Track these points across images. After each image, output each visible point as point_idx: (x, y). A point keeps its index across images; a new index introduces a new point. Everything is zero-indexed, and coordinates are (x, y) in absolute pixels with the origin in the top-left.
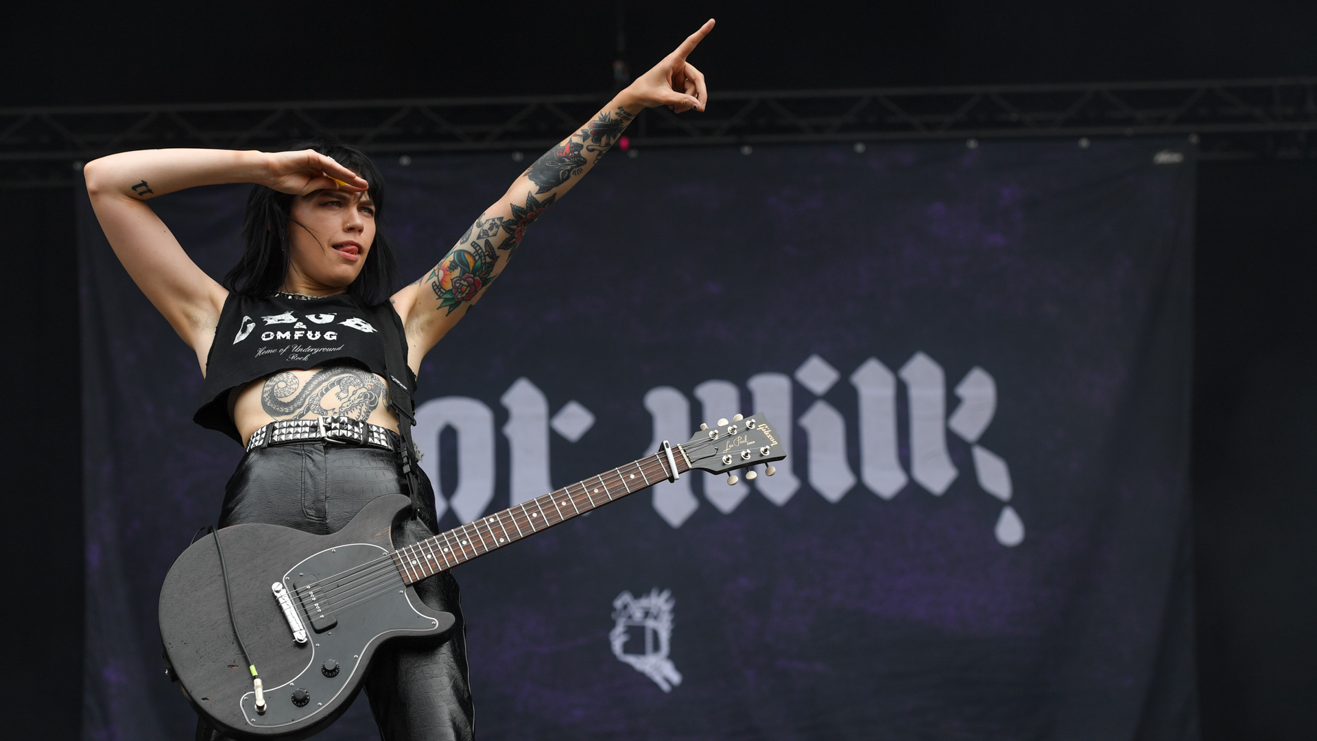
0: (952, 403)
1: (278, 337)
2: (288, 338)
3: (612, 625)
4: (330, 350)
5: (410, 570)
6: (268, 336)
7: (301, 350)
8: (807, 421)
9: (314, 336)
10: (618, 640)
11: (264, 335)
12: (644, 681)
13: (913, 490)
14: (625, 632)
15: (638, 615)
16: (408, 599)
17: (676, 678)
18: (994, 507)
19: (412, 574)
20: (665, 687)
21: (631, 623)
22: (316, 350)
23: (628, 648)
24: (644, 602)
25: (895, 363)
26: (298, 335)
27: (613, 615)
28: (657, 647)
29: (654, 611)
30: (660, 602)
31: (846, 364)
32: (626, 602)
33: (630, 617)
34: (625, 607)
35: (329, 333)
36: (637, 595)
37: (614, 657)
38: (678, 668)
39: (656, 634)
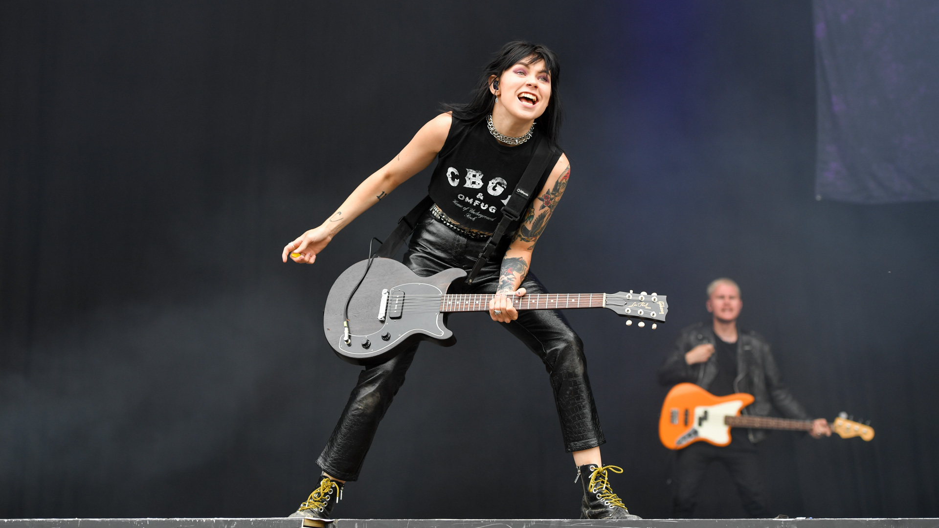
1: (466, 201)
2: (471, 203)
4: (488, 218)
5: (445, 305)
6: (461, 197)
7: (474, 213)
9: (484, 206)
11: (459, 195)
16: (438, 319)
19: (445, 308)
22: (481, 216)
26: (477, 203)
35: (492, 207)
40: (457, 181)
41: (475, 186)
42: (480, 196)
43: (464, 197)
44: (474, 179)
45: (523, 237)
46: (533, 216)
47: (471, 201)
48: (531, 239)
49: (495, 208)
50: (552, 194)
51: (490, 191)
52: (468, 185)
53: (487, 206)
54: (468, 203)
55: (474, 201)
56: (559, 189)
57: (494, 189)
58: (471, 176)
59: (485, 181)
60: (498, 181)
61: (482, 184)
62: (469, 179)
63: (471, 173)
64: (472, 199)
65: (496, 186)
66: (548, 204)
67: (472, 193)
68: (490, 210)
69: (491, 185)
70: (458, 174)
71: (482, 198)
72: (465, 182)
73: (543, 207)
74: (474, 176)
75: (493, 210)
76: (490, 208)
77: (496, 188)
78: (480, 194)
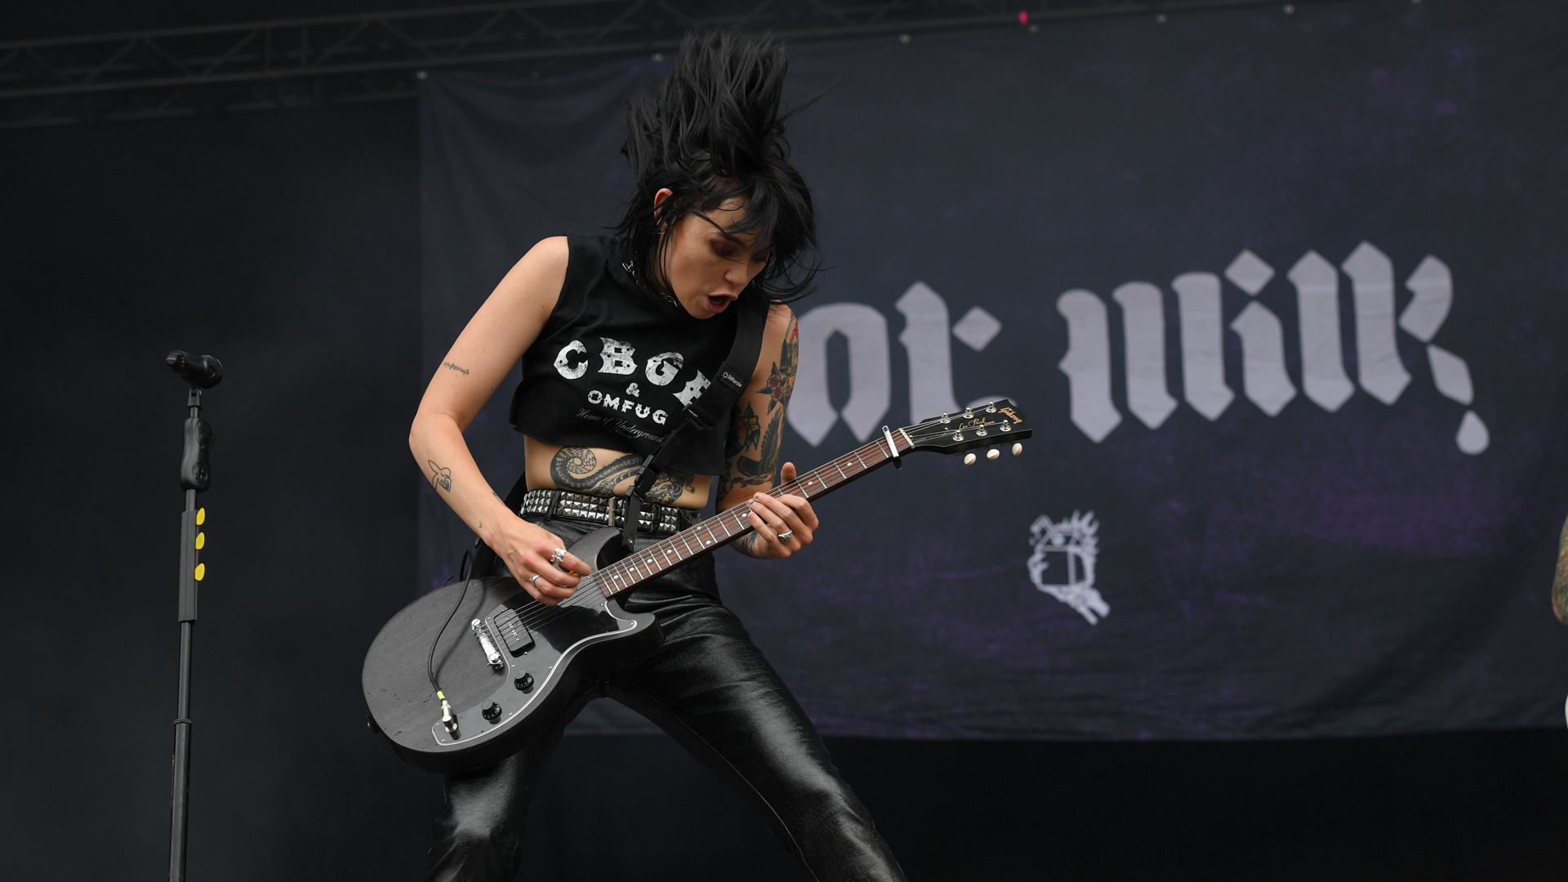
0: (1403, 298)
1: (605, 404)
3: (1031, 552)
4: (653, 436)
5: (611, 584)
6: (595, 397)
7: (625, 427)
8: (1239, 325)
9: (642, 412)
10: (1036, 569)
11: (591, 395)
12: (1068, 612)
13: (1361, 400)
14: (1043, 560)
15: (1058, 541)
17: (1103, 609)
18: (1454, 412)
19: (613, 587)
20: (1092, 619)
21: (1049, 549)
22: (640, 434)
23: (1048, 578)
24: (1065, 526)
25: (1336, 256)
26: (627, 405)
27: (1032, 542)
28: (1080, 576)
29: (1076, 535)
30: (1083, 526)
31: (1282, 259)
32: (1044, 526)
33: (1049, 543)
34: (1043, 532)
35: (659, 412)
36: (1056, 520)
37: (1033, 586)
38: (1105, 598)
39: (1079, 561)
40: (583, 367)
41: (621, 371)
42: (633, 389)
43: (600, 395)
44: (618, 359)
45: (746, 478)
46: (758, 432)
47: (615, 403)
48: (766, 477)
49: (663, 413)
50: (782, 371)
51: (654, 379)
52: (608, 368)
53: (647, 409)
54: (610, 408)
55: (621, 403)
56: (791, 356)
57: (659, 371)
58: (612, 351)
59: (640, 360)
60: (666, 357)
61: (633, 366)
62: (609, 356)
63: (610, 347)
64: (618, 399)
65: (662, 366)
66: (779, 396)
67: (616, 385)
68: (656, 419)
69: (651, 365)
70: (584, 351)
71: (636, 394)
72: (601, 363)
73: (773, 405)
74: (618, 350)
75: (660, 417)
76: (654, 415)
77: (663, 369)
78: (632, 385)
